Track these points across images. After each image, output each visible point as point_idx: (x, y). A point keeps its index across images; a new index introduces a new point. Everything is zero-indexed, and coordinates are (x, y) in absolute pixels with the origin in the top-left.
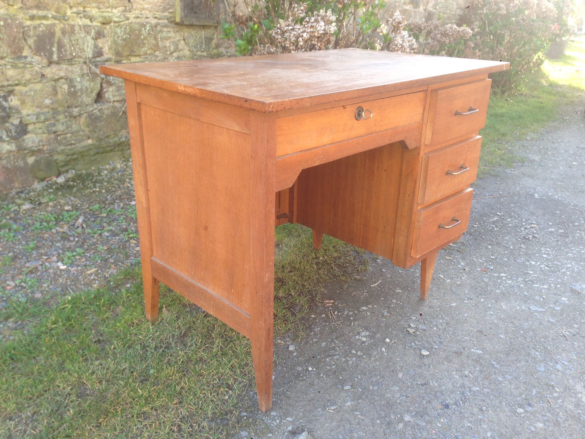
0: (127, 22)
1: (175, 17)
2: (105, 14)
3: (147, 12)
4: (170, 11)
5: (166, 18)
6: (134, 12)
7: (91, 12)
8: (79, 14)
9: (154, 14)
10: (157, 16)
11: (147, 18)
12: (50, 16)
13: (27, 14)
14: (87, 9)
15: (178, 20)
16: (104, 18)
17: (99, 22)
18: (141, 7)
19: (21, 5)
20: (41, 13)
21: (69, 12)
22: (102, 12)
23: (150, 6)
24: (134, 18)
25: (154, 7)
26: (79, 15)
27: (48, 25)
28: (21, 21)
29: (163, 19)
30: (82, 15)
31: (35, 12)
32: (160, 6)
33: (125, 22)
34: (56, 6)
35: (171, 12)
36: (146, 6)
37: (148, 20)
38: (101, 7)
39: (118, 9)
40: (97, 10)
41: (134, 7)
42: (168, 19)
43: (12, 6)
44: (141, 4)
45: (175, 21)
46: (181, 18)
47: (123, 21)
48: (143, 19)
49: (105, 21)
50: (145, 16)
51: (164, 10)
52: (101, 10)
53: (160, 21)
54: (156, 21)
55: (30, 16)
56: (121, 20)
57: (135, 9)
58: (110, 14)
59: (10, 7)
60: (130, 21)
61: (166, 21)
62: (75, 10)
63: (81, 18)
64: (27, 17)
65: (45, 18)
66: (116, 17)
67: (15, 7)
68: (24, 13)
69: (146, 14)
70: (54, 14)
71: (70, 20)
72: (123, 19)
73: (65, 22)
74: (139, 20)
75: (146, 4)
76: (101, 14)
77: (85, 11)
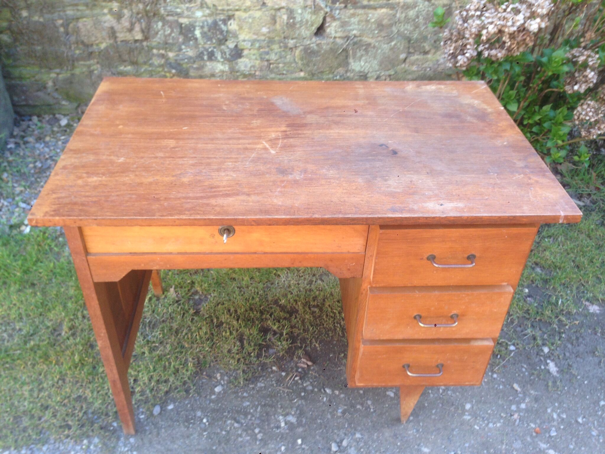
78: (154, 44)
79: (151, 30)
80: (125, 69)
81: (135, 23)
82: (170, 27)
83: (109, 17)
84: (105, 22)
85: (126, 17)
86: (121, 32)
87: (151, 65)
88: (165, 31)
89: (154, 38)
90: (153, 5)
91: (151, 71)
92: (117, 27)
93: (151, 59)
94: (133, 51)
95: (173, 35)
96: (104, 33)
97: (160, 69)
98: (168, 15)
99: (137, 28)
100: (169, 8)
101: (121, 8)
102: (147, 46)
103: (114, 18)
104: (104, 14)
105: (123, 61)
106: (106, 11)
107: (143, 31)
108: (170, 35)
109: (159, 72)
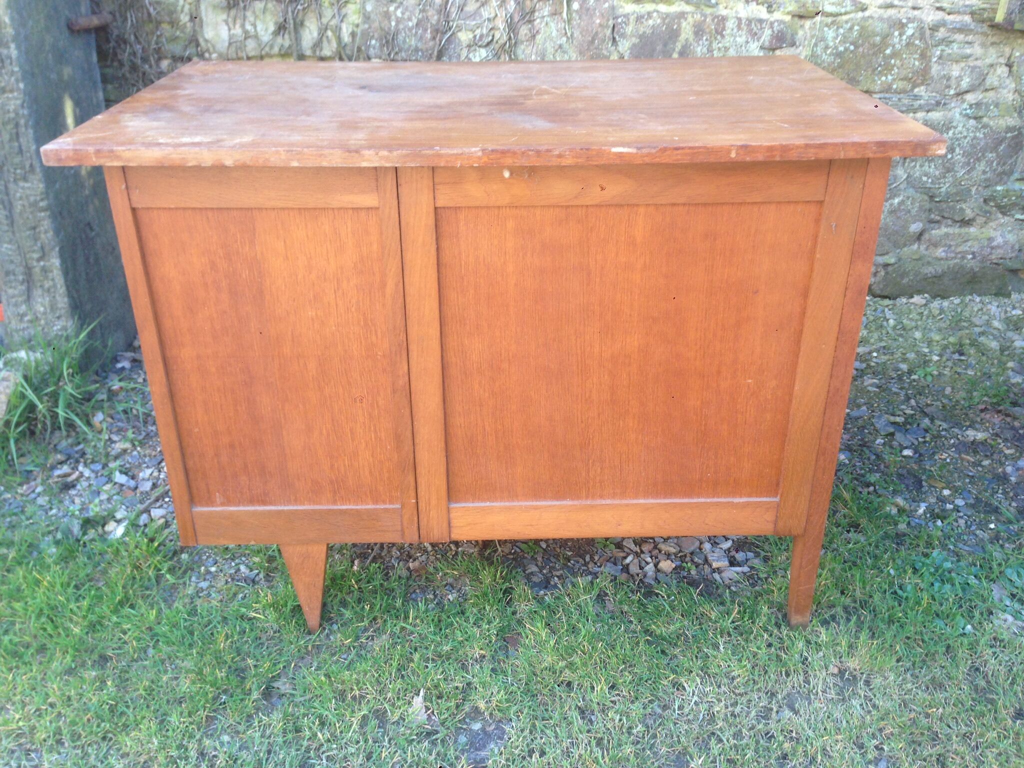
0: (860, 14)
1: (995, 11)
5: (968, 10)
10: (945, 5)
11: (914, 8)
15: (1000, 17)
16: (803, 4)
17: (788, 13)
24: (880, 7)
27: (668, 15)
29: (959, 13)
33: (852, 15)
37: (916, 12)
42: (972, 14)
45: (992, 20)
46: (1010, 13)
47: (846, 13)
48: (903, 10)
49: (802, 11)
50: (910, 4)
53: (951, 17)
54: (940, 15)
56: (843, 10)
60: (867, 13)
61: (967, 18)
71: (721, 7)
73: (708, 11)
74: (891, 12)
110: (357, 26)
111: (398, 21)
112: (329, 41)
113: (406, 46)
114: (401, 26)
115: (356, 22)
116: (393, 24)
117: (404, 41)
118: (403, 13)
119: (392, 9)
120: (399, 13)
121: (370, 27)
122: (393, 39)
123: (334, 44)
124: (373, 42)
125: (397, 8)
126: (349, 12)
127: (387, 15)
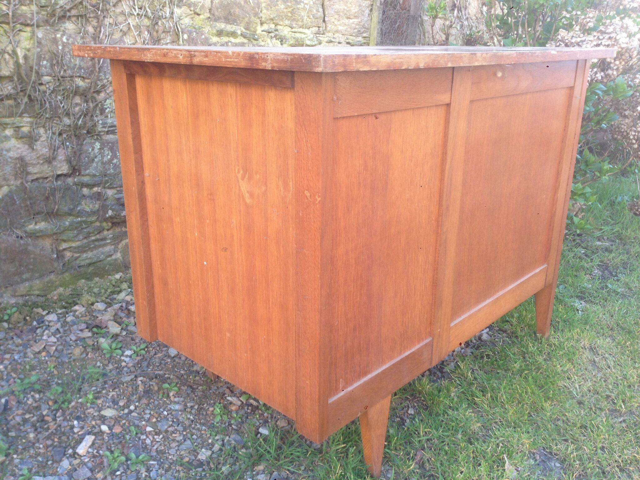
1: (368, 44)
2: (297, 35)
3: (341, 36)
4: (365, 35)
6: (327, 34)
7: (283, 31)
8: (269, 32)
9: (347, 39)
10: (350, 41)
11: (339, 43)
12: (239, 32)
13: (215, 27)
14: (279, 27)
16: (297, 40)
18: (335, 28)
19: (208, 15)
20: (229, 28)
21: (259, 30)
22: (295, 32)
23: (344, 28)
24: (327, 42)
25: (349, 30)
26: (270, 34)
27: (236, 44)
28: (207, 35)
30: (273, 35)
31: (222, 26)
32: (355, 29)
34: (246, 19)
35: (364, 37)
36: (340, 28)
38: (294, 25)
39: (311, 29)
40: (289, 29)
41: (328, 29)
43: (198, 15)
44: (336, 25)
48: (335, 44)
49: (296, 44)
50: (337, 41)
51: (359, 33)
52: (293, 30)
55: (218, 31)
56: (314, 43)
57: (329, 32)
58: (303, 36)
59: (196, 16)
60: (322, 45)
62: (266, 27)
63: (272, 37)
64: (215, 31)
65: (233, 34)
66: (309, 40)
67: (202, 17)
68: (211, 26)
69: (339, 38)
70: (244, 30)
71: (260, 40)
72: (316, 42)
73: (255, 42)
75: (340, 25)
76: (293, 34)
77: (276, 30)
78: (86, 179)
79: (83, 156)
80: (37, 227)
81: (58, 148)
82: (111, 149)
83: (13, 142)
84: (8, 150)
85: (42, 139)
86: (34, 165)
87: (79, 214)
88: (103, 157)
89: (85, 170)
90: (88, 118)
91: (80, 222)
92: (29, 156)
93: (79, 204)
94: (54, 195)
95: (115, 161)
96: (8, 169)
97: (94, 218)
98: (108, 133)
99: (61, 155)
100: (109, 121)
101: (34, 126)
102: (75, 184)
103: (24, 143)
104: (7, 138)
105: (34, 215)
106: (9, 132)
107: (69, 161)
108: (110, 161)
109: (92, 223)
110: (29, 50)
111: (64, 45)
112: (7, 63)
113: (72, 65)
114: (67, 50)
115: (28, 47)
116: (60, 48)
117: (70, 61)
118: (68, 40)
119: (59, 36)
120: (64, 39)
121: (41, 51)
122: (62, 60)
123: (11, 65)
124: (45, 62)
125: (62, 36)
126: (22, 38)
127: (55, 41)
